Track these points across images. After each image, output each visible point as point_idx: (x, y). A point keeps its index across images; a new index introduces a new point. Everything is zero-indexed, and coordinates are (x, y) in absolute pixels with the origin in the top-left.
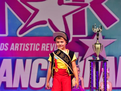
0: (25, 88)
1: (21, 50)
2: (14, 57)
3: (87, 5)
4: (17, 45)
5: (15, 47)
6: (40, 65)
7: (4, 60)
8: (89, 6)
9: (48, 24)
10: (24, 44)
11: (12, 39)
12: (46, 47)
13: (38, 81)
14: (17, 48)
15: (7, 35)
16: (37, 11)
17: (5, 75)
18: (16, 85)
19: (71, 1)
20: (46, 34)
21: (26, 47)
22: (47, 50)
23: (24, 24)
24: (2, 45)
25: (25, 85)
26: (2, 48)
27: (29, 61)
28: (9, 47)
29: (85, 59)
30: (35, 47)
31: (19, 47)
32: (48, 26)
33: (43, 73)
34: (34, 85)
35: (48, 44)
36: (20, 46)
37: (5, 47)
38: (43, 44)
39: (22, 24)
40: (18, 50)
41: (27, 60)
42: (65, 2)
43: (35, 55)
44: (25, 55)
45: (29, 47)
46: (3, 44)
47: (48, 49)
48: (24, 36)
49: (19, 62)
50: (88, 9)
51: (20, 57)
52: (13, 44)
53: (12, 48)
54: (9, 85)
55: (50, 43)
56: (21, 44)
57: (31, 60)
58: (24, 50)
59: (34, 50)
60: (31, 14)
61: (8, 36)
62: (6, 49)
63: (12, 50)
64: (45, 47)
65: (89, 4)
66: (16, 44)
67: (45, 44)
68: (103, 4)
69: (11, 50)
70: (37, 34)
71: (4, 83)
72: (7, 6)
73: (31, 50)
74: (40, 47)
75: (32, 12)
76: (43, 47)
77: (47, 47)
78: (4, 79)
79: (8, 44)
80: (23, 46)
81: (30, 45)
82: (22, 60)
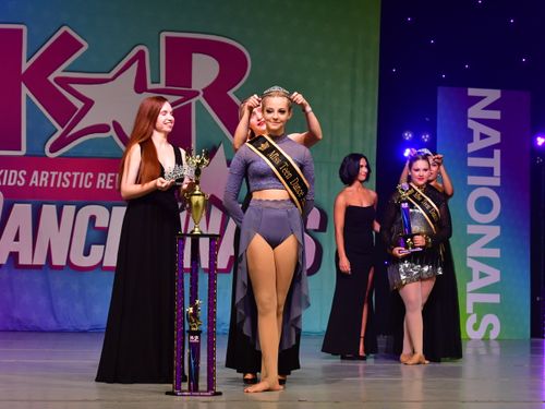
0: (60, 268)
1: (52, 185)
2: (38, 201)
3: (196, 94)
4: (45, 176)
5: (40, 179)
6: (93, 219)
7: (16, 205)
8: (200, 98)
9: (112, 132)
10: (61, 174)
11: (34, 162)
12: (106, 181)
13: (87, 253)
14: (44, 182)
15: (23, 152)
16: (89, 103)
17: (17, 239)
18: (40, 260)
19: (162, 85)
20: (107, 153)
21: (63, 180)
22: (108, 187)
23: (61, 131)
24: (13, 174)
25: (59, 260)
26: (12, 181)
27: (69, 210)
28: (28, 178)
29: (190, 210)
30: (83, 180)
31: (49, 179)
32: (111, 137)
33: (98, 236)
34: (79, 260)
35: (110, 175)
36: (50, 176)
37: (18, 179)
38: (100, 175)
39: (56, 130)
40: (46, 185)
41: (65, 207)
42: (150, 86)
43: (82, 198)
44: (60, 198)
45: (71, 179)
46: (16, 172)
47: (111, 184)
48: (59, 157)
49: (49, 211)
50: (198, 102)
51: (50, 201)
52: (36, 173)
53: (34, 182)
54: (24, 260)
55: (115, 172)
56: (54, 174)
57: (74, 207)
58: (58, 185)
59: (80, 186)
60: (76, 109)
61: (25, 155)
62: (21, 182)
63: (34, 184)
64: (104, 180)
65: (202, 93)
66: (43, 173)
67: (104, 175)
68: (230, 93)
69: (31, 184)
70: (88, 152)
71: (14, 256)
72: (25, 91)
73: (74, 186)
74: (94, 180)
75: (79, 105)
76: (99, 181)
77: (109, 181)
78: (14, 247)
79: (25, 173)
80: (57, 176)
81: (73, 176)
82: (54, 207)
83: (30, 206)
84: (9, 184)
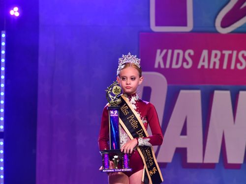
0: (236, 166)
1: (225, 67)
2: (207, 85)
4: (216, 56)
5: (210, 60)
7: (182, 92)
10: (235, 53)
14: (215, 63)
15: (189, 28)
17: (184, 132)
18: (213, 157)
21: (238, 61)
24: (178, 54)
25: (234, 157)
26: (177, 63)
28: (196, 58)
31: (222, 60)
36: (223, 56)
37: (184, 60)
40: (217, 67)
41: (242, 93)
46: (181, 52)
48: (232, 32)
49: (221, 98)
51: (222, 86)
52: (205, 53)
53: (203, 63)
54: (194, 157)
56: (227, 53)
58: (233, 67)
61: (192, 32)
62: (188, 64)
63: (203, 66)
66: (214, 52)
69: (199, 67)
71: (181, 153)
78: (182, 142)
79: (192, 53)
80: (230, 56)
82: (228, 93)
83: (198, 92)
84: (174, 66)
